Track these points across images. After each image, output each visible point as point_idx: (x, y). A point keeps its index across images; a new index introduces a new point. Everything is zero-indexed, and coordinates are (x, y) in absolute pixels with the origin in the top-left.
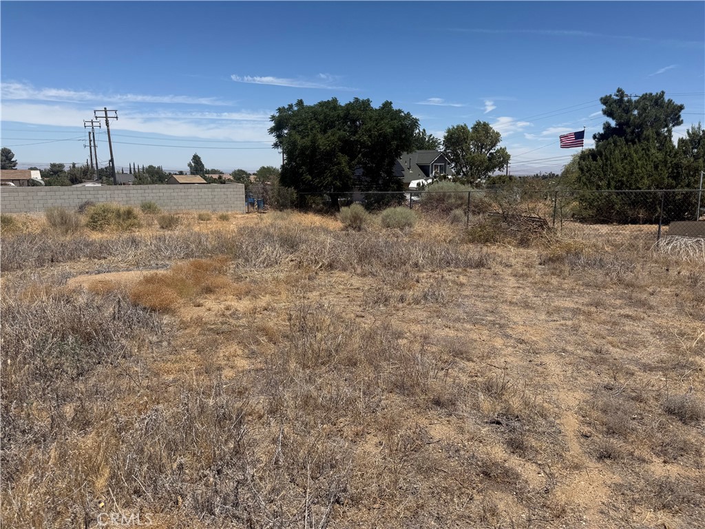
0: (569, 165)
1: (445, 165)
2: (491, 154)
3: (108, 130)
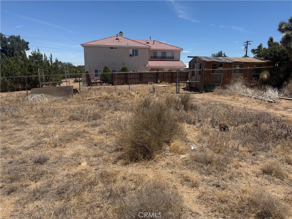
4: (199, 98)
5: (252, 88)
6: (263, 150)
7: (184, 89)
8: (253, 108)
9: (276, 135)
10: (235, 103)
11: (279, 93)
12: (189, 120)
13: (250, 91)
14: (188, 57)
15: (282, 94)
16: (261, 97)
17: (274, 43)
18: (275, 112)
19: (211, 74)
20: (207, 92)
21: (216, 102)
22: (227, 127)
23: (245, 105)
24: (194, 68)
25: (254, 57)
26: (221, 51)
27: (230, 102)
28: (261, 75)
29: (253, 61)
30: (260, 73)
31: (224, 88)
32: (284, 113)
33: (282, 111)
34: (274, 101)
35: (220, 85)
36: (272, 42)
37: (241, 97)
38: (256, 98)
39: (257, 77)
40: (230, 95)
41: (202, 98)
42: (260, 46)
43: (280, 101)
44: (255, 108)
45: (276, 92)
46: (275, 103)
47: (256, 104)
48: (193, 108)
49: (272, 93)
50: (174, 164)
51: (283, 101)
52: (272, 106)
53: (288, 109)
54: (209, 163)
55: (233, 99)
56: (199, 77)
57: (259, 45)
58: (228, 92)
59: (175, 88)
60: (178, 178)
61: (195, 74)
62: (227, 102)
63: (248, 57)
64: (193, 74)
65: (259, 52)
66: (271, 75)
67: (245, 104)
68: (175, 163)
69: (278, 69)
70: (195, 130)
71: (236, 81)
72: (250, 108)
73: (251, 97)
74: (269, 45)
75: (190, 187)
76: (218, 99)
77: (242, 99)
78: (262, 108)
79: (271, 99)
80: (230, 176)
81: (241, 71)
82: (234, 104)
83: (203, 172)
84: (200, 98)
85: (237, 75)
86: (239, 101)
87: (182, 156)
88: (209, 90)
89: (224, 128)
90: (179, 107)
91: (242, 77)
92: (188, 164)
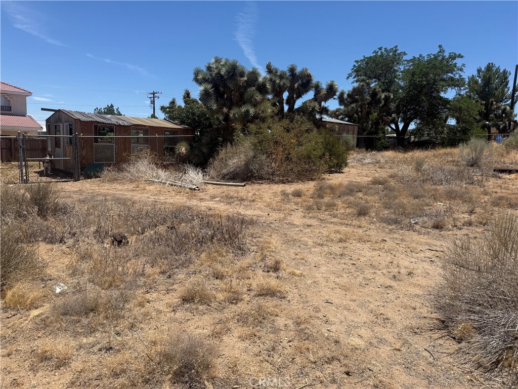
4: (73, 189)
5: (165, 168)
6: (182, 265)
7: (41, 174)
8: (168, 201)
9: (199, 239)
10: (140, 196)
11: (203, 176)
12: (50, 235)
13: (163, 174)
14: (43, 109)
15: (208, 177)
16: (179, 183)
17: (192, 100)
18: (199, 204)
19: (93, 144)
20: (88, 179)
21: (106, 196)
22: (125, 238)
23: (156, 197)
24: (59, 132)
25: (165, 119)
26: (112, 105)
27: (131, 193)
28: (177, 147)
29: (163, 124)
30: (175, 145)
31: (119, 169)
32: (211, 204)
33: (208, 202)
34: (197, 187)
35: (111, 164)
36: (189, 98)
37: (149, 183)
38: (172, 185)
39: (172, 150)
40: (131, 181)
41: (80, 190)
42: (173, 103)
43: (205, 187)
44: (171, 201)
45: (200, 173)
46: (199, 190)
47: (173, 193)
48: (59, 210)
49: (194, 176)
50: (13, 335)
51: (210, 186)
52: (195, 195)
53: (215, 198)
54: (92, 310)
55: (137, 188)
56: (69, 149)
57: (171, 100)
58: (128, 177)
59: (17, 171)
60: (25, 361)
61: (62, 143)
62: (126, 194)
63: (156, 118)
64: (57, 143)
65: (171, 111)
66: (192, 148)
67: (156, 195)
68: (17, 332)
69: (200, 140)
70: (65, 253)
71: (139, 158)
72: (163, 201)
73: (166, 183)
74: (185, 102)
75: (52, 371)
76: (109, 190)
77: (151, 188)
78: (180, 200)
79: (193, 185)
80: (130, 323)
81: (146, 141)
82: (137, 196)
83: (80, 331)
84: (76, 189)
85: (140, 147)
86: (146, 191)
87: (35, 313)
88: (92, 173)
89: (119, 241)
90: (27, 211)
91: (148, 150)
92: (48, 326)
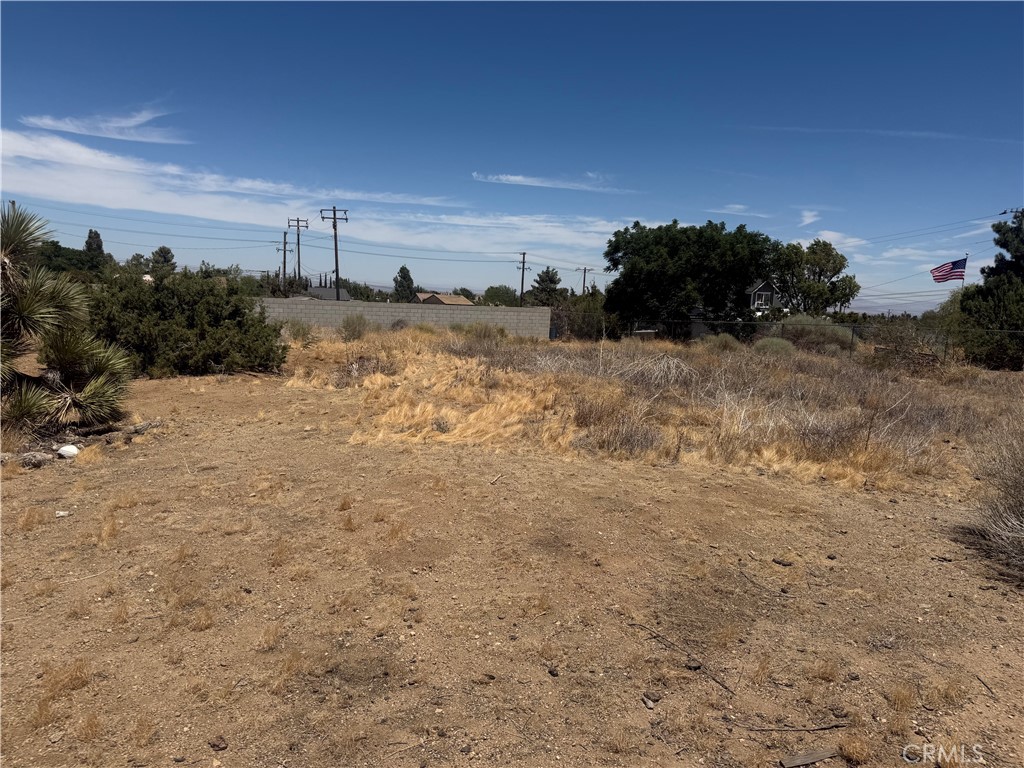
0: (947, 303)
1: (772, 295)
2: (832, 283)
3: (336, 234)
